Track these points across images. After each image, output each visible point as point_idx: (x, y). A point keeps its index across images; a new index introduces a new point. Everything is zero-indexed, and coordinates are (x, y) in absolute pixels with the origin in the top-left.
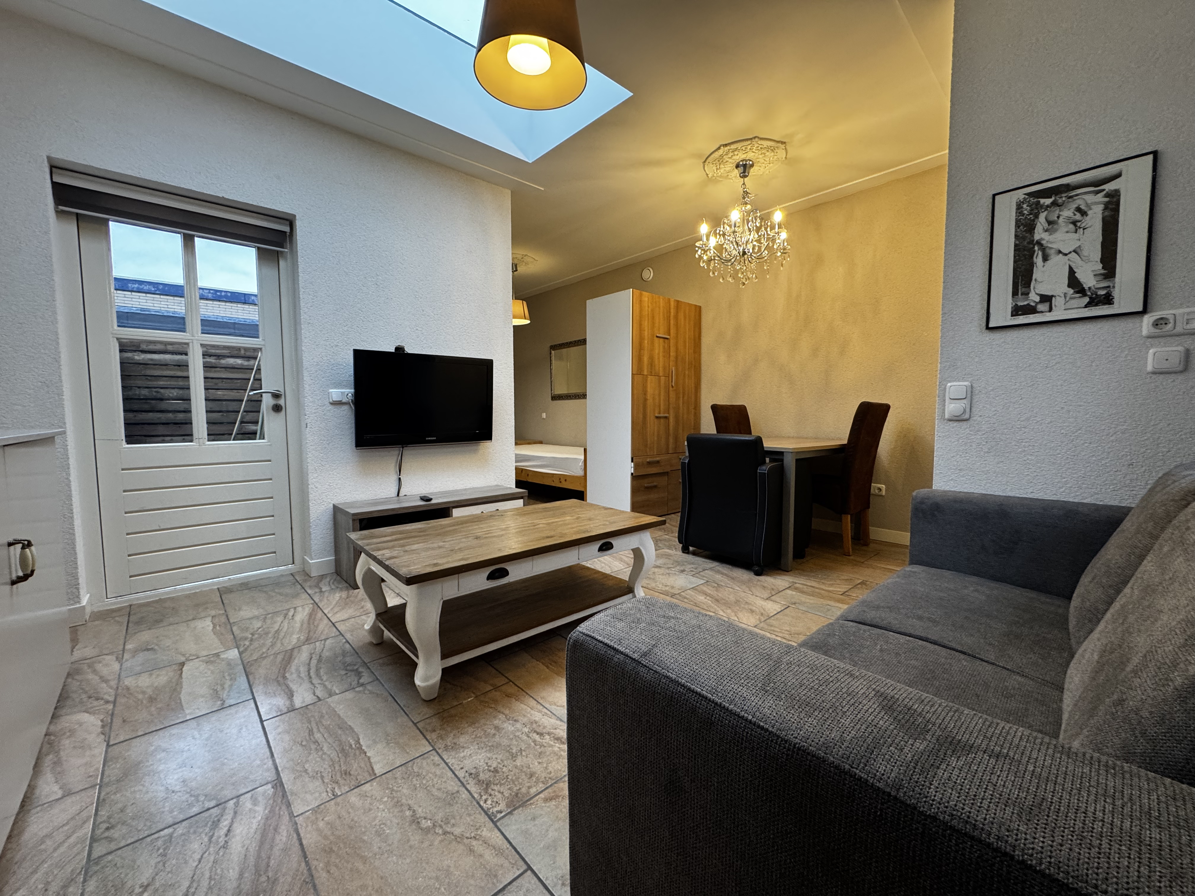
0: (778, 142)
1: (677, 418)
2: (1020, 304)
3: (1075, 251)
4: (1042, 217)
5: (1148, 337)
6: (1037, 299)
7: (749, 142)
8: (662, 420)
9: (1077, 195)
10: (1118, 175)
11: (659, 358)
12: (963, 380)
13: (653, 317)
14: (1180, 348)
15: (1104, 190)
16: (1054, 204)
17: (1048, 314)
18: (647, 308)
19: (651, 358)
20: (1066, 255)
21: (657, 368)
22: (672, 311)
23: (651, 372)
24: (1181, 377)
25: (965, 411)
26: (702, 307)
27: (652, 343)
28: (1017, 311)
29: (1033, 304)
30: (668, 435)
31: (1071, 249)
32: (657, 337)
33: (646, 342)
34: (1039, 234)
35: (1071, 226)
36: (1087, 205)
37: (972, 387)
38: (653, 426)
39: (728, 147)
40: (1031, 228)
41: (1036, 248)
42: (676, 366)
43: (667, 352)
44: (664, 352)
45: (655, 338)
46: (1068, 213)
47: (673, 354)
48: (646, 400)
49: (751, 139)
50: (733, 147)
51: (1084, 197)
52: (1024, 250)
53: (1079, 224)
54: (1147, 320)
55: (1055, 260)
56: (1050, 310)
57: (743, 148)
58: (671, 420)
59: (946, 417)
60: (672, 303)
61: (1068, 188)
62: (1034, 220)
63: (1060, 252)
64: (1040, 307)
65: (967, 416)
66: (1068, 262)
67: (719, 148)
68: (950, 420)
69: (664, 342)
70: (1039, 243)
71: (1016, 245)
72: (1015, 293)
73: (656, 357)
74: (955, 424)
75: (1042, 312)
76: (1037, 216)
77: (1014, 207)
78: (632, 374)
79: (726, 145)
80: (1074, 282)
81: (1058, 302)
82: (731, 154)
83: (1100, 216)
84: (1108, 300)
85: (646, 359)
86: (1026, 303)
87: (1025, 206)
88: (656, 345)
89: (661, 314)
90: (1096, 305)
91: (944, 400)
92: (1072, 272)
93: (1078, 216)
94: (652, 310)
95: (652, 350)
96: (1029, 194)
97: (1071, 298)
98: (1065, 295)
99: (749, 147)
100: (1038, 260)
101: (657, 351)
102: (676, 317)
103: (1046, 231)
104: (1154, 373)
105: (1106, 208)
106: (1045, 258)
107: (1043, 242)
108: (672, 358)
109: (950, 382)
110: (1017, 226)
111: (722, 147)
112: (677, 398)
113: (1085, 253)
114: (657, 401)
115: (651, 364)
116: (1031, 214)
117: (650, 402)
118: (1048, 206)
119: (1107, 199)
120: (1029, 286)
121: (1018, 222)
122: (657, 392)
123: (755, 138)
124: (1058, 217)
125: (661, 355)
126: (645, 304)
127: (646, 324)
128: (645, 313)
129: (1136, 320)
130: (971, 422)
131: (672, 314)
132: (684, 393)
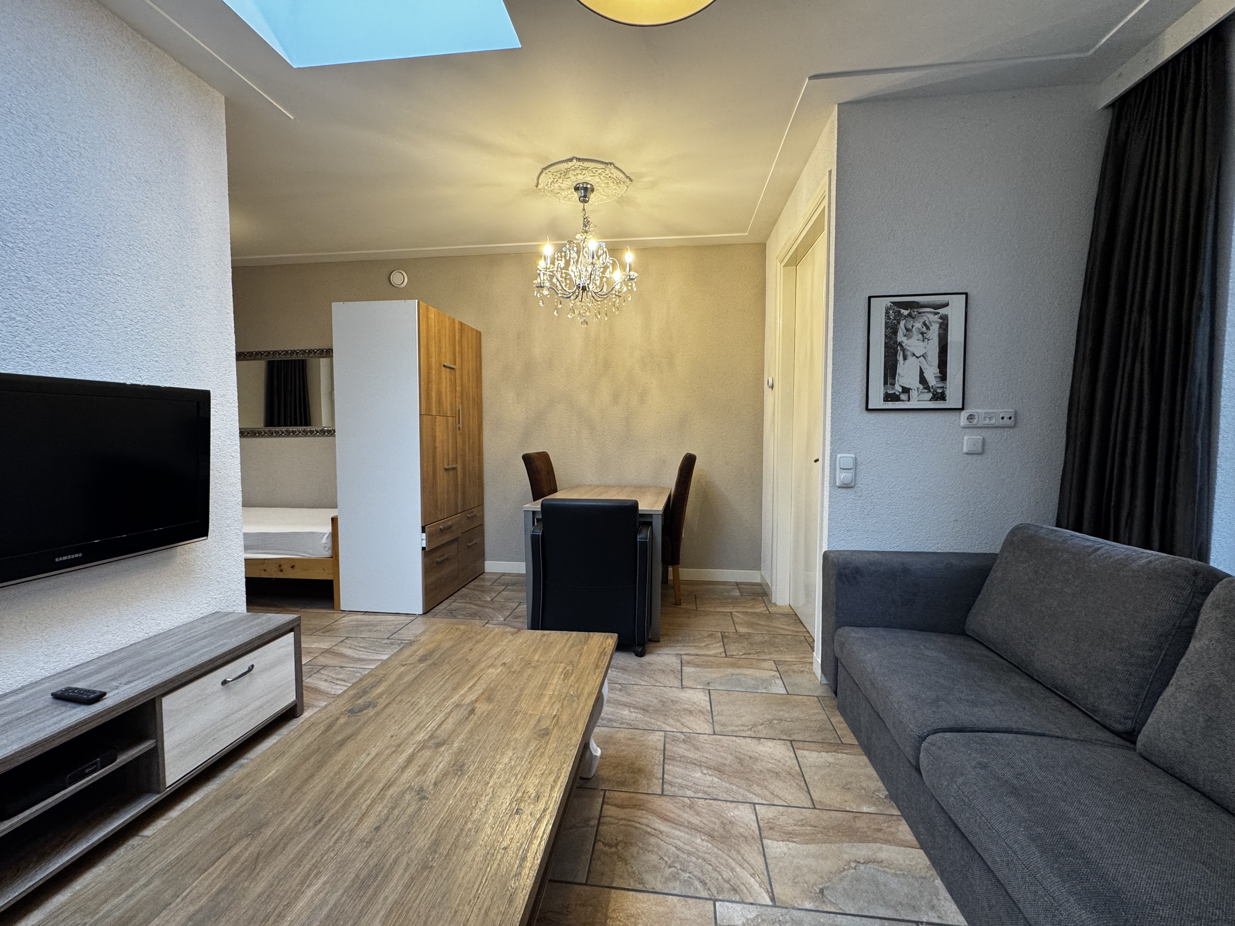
0: (627, 177)
1: (464, 468)
2: (890, 392)
3: (923, 356)
4: (902, 323)
5: (964, 428)
6: (900, 390)
7: (603, 166)
8: (451, 473)
9: (924, 312)
10: (947, 305)
11: (446, 394)
12: (849, 452)
13: (440, 341)
14: (979, 437)
15: (939, 313)
16: (910, 315)
17: (907, 403)
18: (433, 328)
19: (439, 393)
20: (918, 357)
21: (445, 406)
22: (457, 334)
23: (440, 412)
24: (979, 457)
25: (852, 481)
26: (482, 333)
27: (439, 373)
28: (888, 397)
29: (897, 393)
30: (456, 491)
31: (921, 354)
32: (444, 366)
33: (434, 372)
34: (900, 338)
35: (921, 336)
36: (930, 322)
37: (856, 458)
38: (443, 481)
39: (581, 163)
40: (895, 332)
41: (899, 348)
42: (462, 403)
43: (453, 384)
44: (450, 386)
45: (443, 369)
46: (918, 325)
47: (458, 388)
48: (435, 448)
49: (607, 164)
50: (586, 164)
51: (929, 315)
52: (891, 348)
53: (925, 335)
54: (964, 414)
55: (911, 360)
56: (909, 400)
57: (594, 170)
58: (459, 471)
59: (838, 484)
60: (457, 326)
61: (918, 305)
62: (897, 325)
63: (914, 355)
64: (903, 397)
65: (853, 484)
66: (919, 364)
67: (571, 160)
68: (839, 487)
69: (451, 372)
70: (900, 344)
71: (886, 343)
72: (885, 383)
73: (444, 393)
74: (844, 490)
75: (903, 401)
76: (899, 323)
77: (884, 311)
78: (420, 414)
79: (579, 160)
80: (923, 380)
81: (914, 394)
82: (579, 172)
83: (937, 333)
84: (942, 397)
85: (434, 394)
86: (893, 392)
87: (891, 312)
88: (443, 376)
89: (447, 338)
90: (936, 400)
91: (835, 469)
92: (921, 372)
93: (924, 329)
94: (439, 331)
95: (439, 383)
96: (894, 303)
97: (922, 393)
98: (918, 388)
99: (600, 171)
100: (900, 358)
101: (444, 384)
102: (461, 342)
103: (905, 336)
104: (967, 454)
105: (940, 327)
106: (905, 358)
107: (904, 345)
108: (458, 394)
109: (839, 453)
110: (886, 328)
111: (575, 161)
112: (464, 443)
113: (929, 358)
114: (445, 449)
115: (439, 402)
116: (895, 320)
117: (439, 450)
118: (905, 316)
119: (941, 321)
120: (895, 379)
121: (886, 323)
122: (445, 437)
123: (611, 164)
124: (912, 327)
125: (448, 389)
126: (432, 322)
127: (433, 349)
128: (432, 334)
129: (957, 413)
130: (855, 489)
131: (457, 338)
132: (469, 438)
